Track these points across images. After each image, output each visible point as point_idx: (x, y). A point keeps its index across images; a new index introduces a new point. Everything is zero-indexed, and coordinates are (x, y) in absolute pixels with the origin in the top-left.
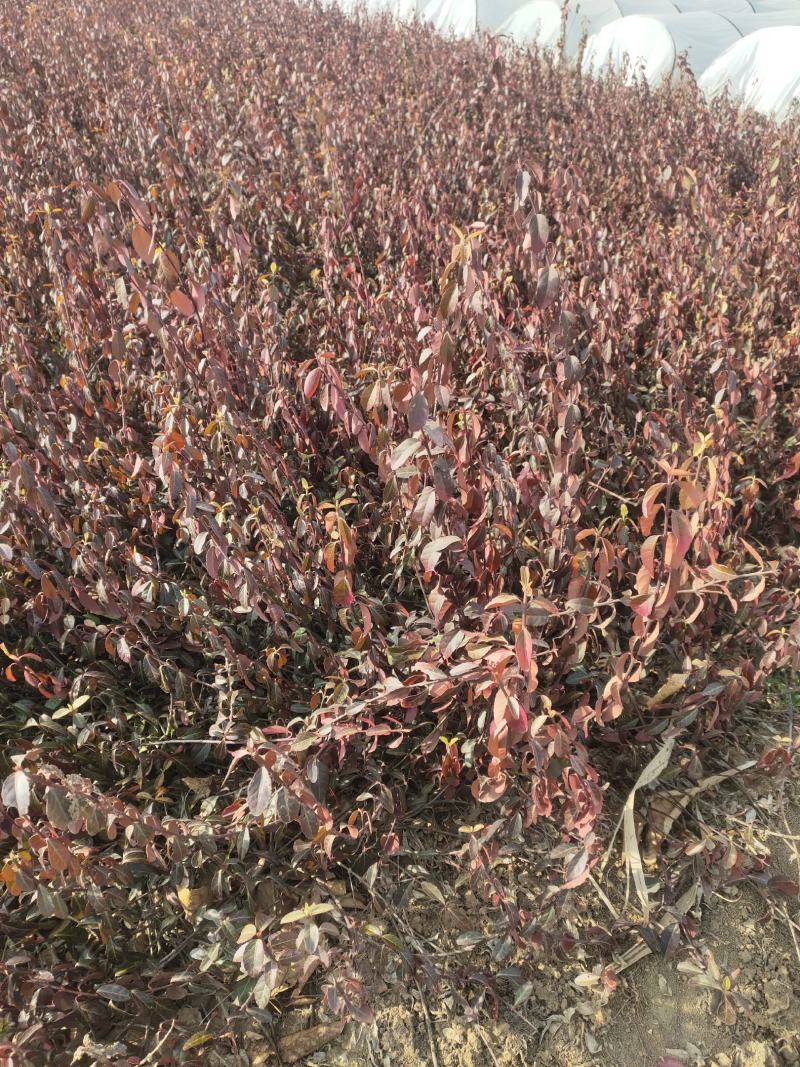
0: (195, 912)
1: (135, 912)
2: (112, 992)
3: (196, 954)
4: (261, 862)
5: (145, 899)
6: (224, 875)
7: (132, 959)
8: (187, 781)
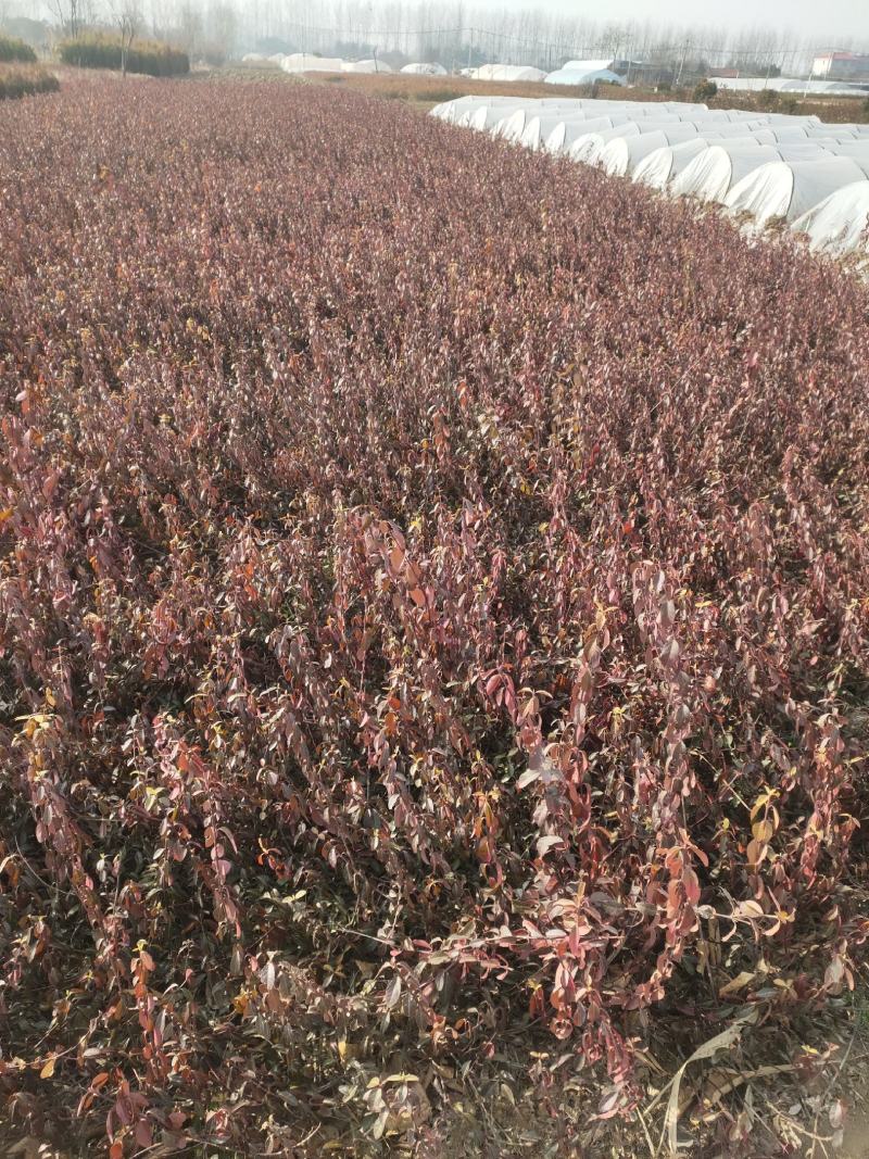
0: (348, 1061)
1: (309, 1049)
2: (288, 1097)
3: (342, 1089)
4: (397, 1038)
5: (317, 1041)
6: (370, 1040)
7: (303, 1080)
8: (358, 963)
